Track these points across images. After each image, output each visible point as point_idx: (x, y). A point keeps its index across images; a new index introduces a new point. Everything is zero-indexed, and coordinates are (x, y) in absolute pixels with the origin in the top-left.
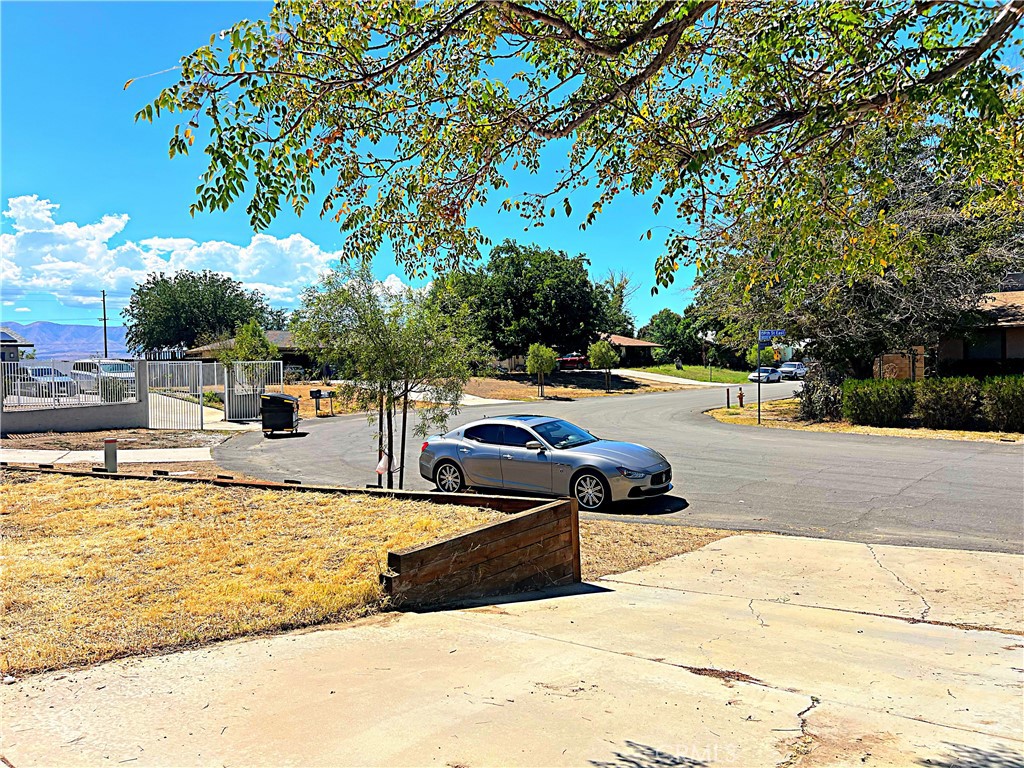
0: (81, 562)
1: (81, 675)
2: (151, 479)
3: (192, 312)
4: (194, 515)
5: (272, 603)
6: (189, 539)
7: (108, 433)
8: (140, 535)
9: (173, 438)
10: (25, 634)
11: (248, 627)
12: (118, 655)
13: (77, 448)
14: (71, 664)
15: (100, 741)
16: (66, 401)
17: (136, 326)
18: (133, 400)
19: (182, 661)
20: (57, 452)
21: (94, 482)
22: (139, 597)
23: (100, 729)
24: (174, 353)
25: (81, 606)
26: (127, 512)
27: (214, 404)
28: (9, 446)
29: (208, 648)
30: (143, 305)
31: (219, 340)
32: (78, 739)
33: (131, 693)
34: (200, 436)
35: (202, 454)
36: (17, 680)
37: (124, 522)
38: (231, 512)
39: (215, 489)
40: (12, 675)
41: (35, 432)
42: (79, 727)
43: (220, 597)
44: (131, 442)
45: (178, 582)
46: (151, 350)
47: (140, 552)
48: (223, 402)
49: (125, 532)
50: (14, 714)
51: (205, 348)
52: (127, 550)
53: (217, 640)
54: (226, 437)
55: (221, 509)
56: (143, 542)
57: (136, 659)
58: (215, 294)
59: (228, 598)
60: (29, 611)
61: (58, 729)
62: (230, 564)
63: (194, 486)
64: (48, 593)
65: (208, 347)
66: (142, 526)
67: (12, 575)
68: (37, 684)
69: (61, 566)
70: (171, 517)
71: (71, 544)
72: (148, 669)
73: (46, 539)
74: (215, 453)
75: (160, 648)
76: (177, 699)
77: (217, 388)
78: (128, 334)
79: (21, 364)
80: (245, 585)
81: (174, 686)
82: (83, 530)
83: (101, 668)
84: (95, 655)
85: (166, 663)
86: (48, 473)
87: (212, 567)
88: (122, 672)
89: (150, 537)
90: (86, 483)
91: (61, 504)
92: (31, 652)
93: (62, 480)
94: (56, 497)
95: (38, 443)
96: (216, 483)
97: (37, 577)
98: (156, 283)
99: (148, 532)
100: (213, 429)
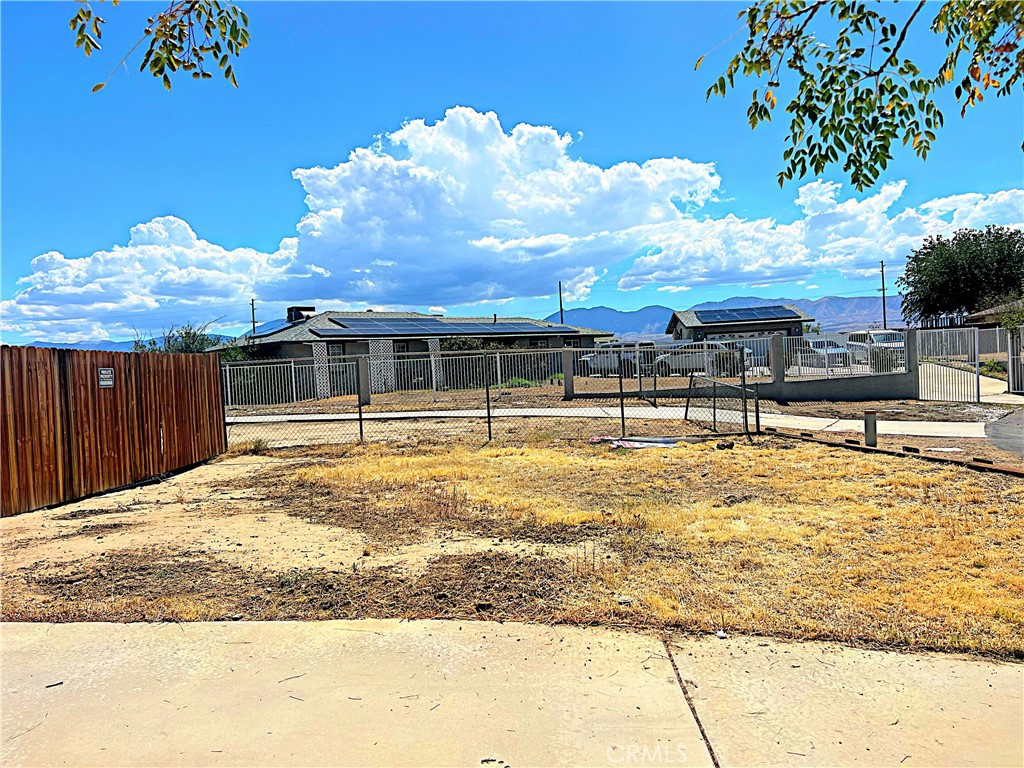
0: (814, 533)
1: (783, 647)
2: (899, 455)
3: (973, 274)
4: (939, 501)
5: (1008, 621)
6: (926, 526)
7: (877, 403)
8: (876, 515)
9: (944, 411)
10: (751, 593)
11: (971, 643)
12: (821, 637)
13: (846, 417)
14: (777, 634)
15: (776, 723)
16: (841, 372)
17: (911, 293)
18: (902, 370)
19: (885, 662)
20: (828, 419)
21: (845, 454)
22: (860, 581)
23: (782, 710)
24: (952, 320)
25: (804, 577)
26: (869, 488)
27: (996, 374)
28: (788, 413)
29: (918, 656)
30: (919, 272)
31: (1004, 302)
32: (759, 713)
33: (822, 682)
34: (975, 410)
35: (976, 430)
36: (728, 636)
37: (863, 497)
38: (983, 502)
39: (967, 473)
40: (725, 631)
41: (811, 400)
42: (764, 700)
43: (946, 600)
44: (897, 413)
45: (903, 572)
46: (926, 318)
47: (871, 532)
48: (1006, 370)
49: (862, 508)
50: (715, 669)
51: (988, 312)
52: (860, 528)
53: (931, 649)
54: (1006, 411)
55: (971, 497)
56: (877, 522)
57: (837, 647)
58: (1001, 251)
59: (955, 603)
60: (759, 572)
61: (745, 696)
62: (968, 563)
63: (945, 467)
64: (779, 558)
65: (992, 311)
66: (880, 504)
67: (753, 535)
68: (743, 644)
69: (794, 533)
70: (913, 499)
71: (809, 513)
72: (846, 660)
73: (789, 505)
74: (990, 429)
75: (866, 641)
76: (865, 704)
77: (1000, 356)
78: (903, 302)
79: (805, 337)
80: (981, 591)
81: (868, 689)
82: (824, 500)
83: (802, 645)
84: (799, 631)
85: (867, 659)
86: (808, 441)
87: (946, 563)
88: (819, 655)
89: (885, 518)
90: (838, 454)
91: (810, 473)
92: (747, 612)
93: (818, 450)
94: (809, 465)
95: (813, 411)
96: (970, 467)
97: (773, 540)
98: (933, 248)
99: (884, 512)
100: (992, 402)
